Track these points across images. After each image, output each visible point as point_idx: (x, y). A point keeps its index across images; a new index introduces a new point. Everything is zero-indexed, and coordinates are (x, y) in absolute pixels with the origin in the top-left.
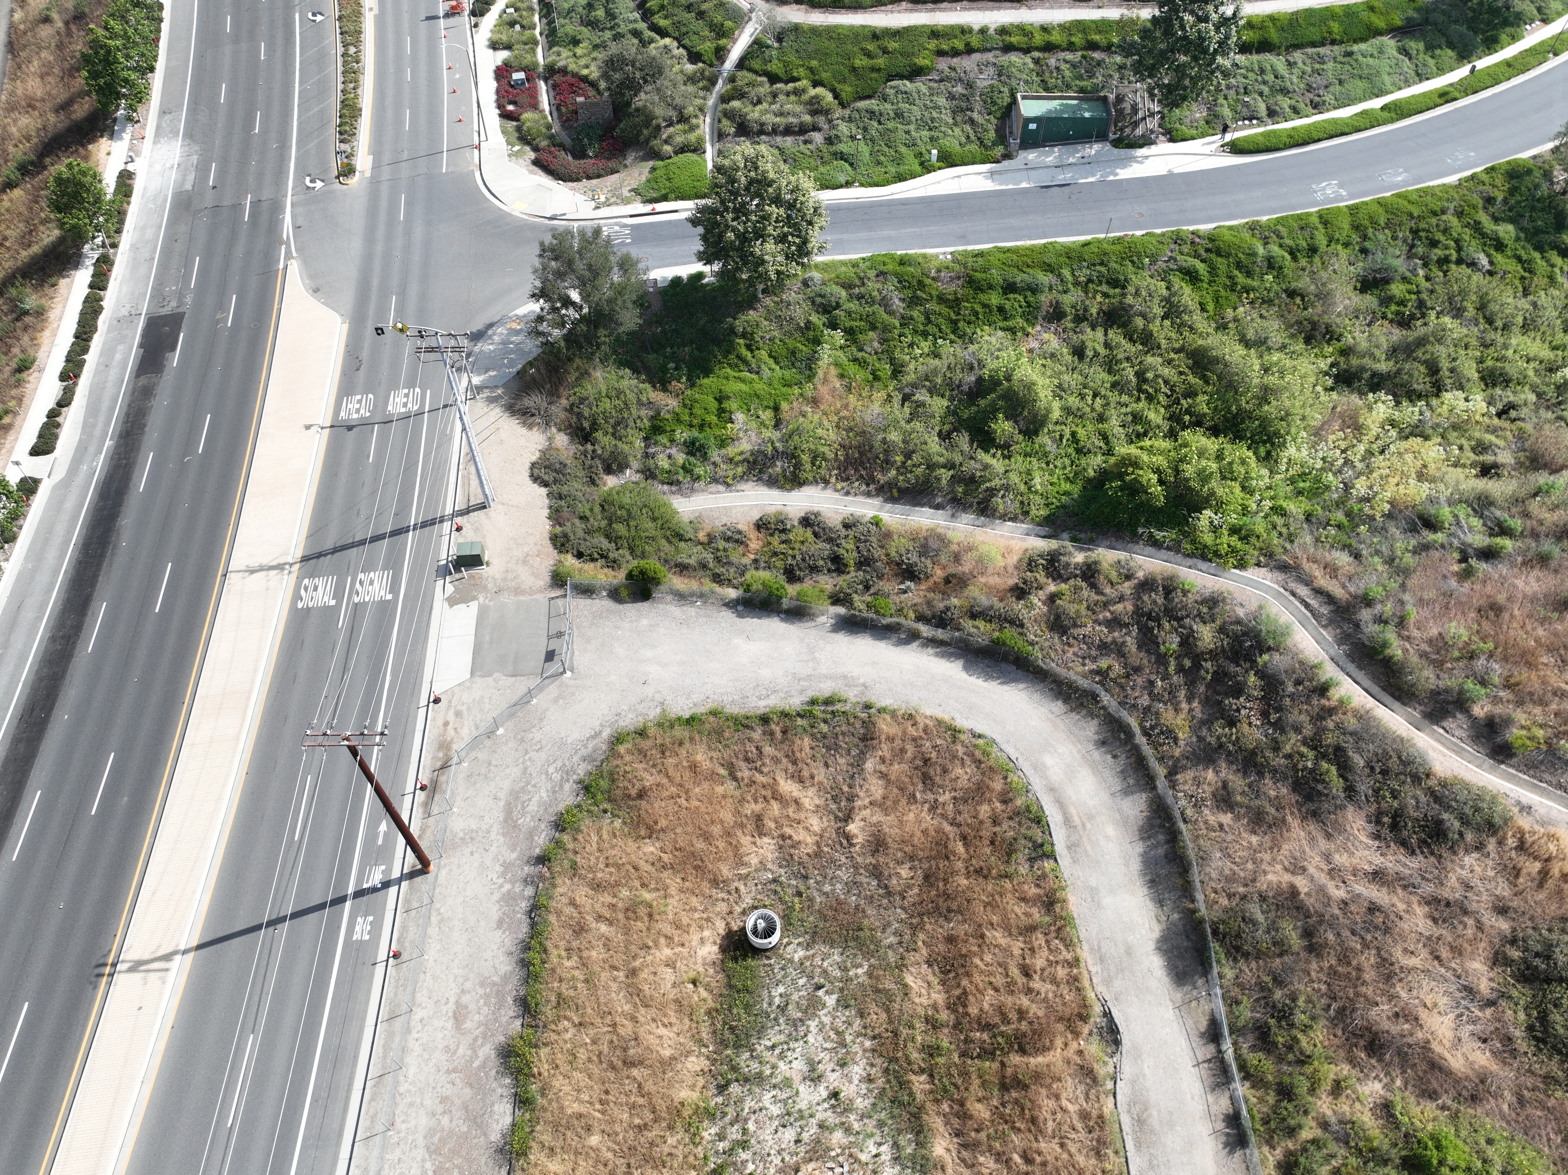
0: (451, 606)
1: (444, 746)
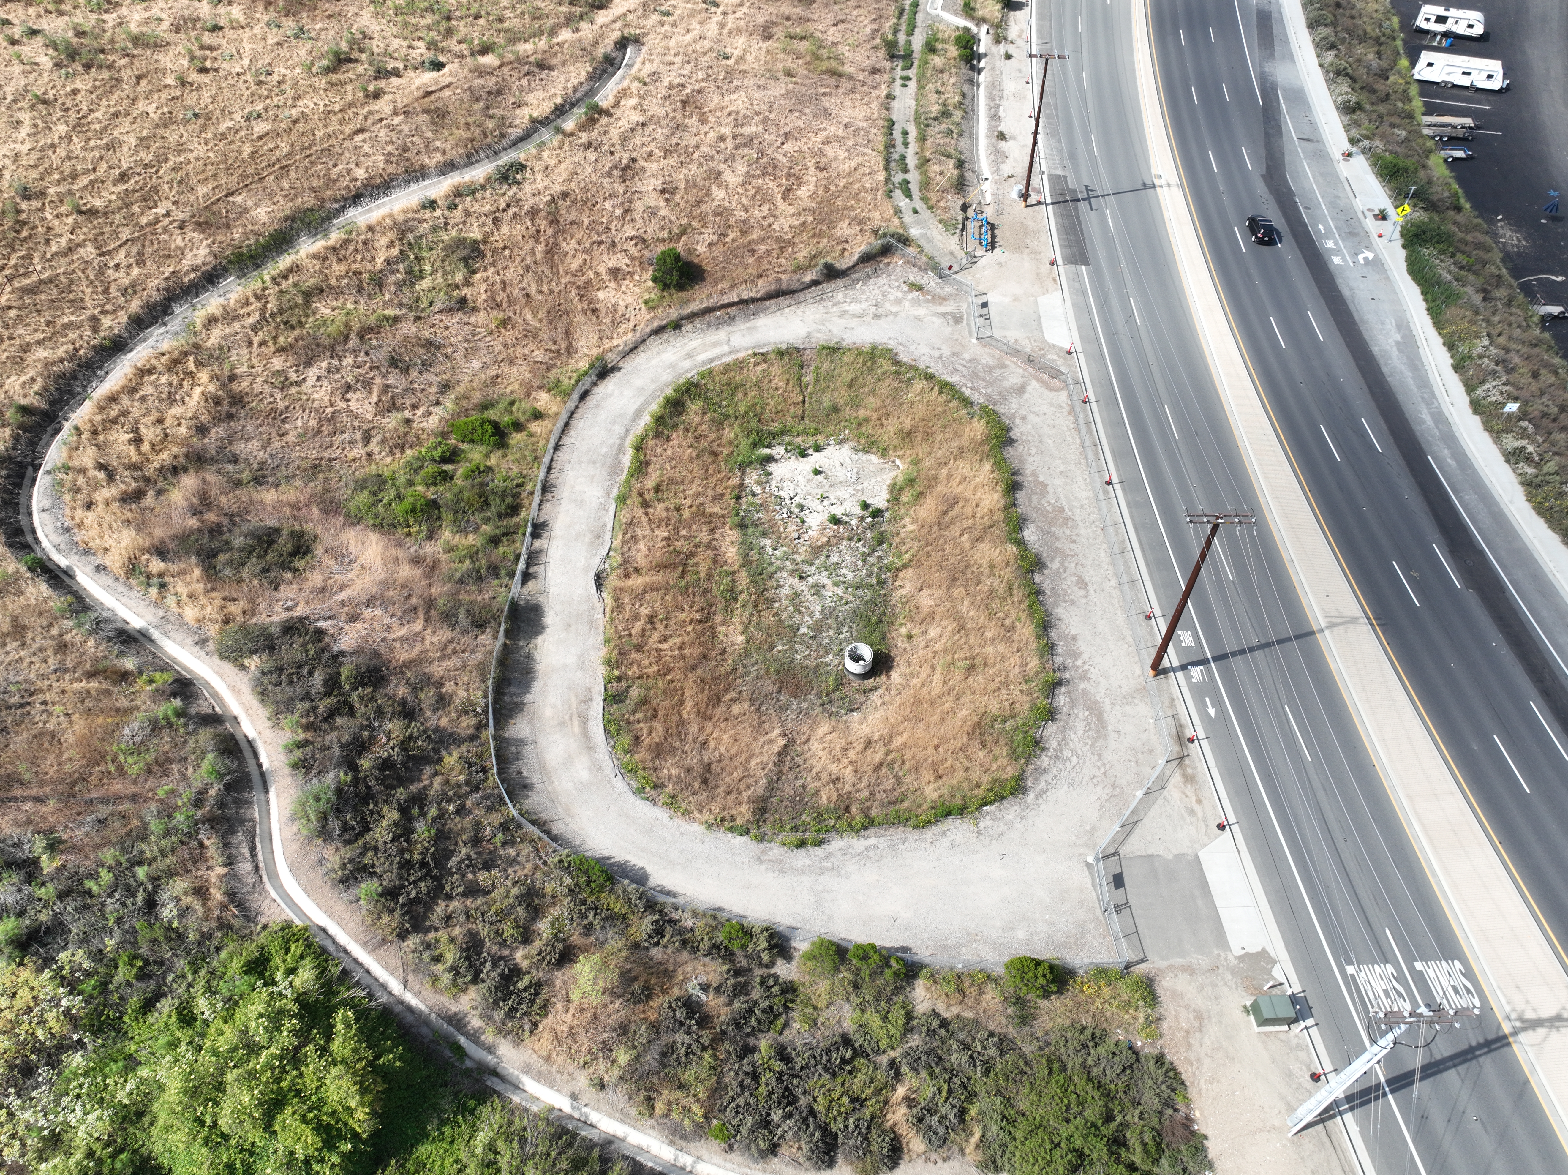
0: (1264, 951)
1: (1189, 779)
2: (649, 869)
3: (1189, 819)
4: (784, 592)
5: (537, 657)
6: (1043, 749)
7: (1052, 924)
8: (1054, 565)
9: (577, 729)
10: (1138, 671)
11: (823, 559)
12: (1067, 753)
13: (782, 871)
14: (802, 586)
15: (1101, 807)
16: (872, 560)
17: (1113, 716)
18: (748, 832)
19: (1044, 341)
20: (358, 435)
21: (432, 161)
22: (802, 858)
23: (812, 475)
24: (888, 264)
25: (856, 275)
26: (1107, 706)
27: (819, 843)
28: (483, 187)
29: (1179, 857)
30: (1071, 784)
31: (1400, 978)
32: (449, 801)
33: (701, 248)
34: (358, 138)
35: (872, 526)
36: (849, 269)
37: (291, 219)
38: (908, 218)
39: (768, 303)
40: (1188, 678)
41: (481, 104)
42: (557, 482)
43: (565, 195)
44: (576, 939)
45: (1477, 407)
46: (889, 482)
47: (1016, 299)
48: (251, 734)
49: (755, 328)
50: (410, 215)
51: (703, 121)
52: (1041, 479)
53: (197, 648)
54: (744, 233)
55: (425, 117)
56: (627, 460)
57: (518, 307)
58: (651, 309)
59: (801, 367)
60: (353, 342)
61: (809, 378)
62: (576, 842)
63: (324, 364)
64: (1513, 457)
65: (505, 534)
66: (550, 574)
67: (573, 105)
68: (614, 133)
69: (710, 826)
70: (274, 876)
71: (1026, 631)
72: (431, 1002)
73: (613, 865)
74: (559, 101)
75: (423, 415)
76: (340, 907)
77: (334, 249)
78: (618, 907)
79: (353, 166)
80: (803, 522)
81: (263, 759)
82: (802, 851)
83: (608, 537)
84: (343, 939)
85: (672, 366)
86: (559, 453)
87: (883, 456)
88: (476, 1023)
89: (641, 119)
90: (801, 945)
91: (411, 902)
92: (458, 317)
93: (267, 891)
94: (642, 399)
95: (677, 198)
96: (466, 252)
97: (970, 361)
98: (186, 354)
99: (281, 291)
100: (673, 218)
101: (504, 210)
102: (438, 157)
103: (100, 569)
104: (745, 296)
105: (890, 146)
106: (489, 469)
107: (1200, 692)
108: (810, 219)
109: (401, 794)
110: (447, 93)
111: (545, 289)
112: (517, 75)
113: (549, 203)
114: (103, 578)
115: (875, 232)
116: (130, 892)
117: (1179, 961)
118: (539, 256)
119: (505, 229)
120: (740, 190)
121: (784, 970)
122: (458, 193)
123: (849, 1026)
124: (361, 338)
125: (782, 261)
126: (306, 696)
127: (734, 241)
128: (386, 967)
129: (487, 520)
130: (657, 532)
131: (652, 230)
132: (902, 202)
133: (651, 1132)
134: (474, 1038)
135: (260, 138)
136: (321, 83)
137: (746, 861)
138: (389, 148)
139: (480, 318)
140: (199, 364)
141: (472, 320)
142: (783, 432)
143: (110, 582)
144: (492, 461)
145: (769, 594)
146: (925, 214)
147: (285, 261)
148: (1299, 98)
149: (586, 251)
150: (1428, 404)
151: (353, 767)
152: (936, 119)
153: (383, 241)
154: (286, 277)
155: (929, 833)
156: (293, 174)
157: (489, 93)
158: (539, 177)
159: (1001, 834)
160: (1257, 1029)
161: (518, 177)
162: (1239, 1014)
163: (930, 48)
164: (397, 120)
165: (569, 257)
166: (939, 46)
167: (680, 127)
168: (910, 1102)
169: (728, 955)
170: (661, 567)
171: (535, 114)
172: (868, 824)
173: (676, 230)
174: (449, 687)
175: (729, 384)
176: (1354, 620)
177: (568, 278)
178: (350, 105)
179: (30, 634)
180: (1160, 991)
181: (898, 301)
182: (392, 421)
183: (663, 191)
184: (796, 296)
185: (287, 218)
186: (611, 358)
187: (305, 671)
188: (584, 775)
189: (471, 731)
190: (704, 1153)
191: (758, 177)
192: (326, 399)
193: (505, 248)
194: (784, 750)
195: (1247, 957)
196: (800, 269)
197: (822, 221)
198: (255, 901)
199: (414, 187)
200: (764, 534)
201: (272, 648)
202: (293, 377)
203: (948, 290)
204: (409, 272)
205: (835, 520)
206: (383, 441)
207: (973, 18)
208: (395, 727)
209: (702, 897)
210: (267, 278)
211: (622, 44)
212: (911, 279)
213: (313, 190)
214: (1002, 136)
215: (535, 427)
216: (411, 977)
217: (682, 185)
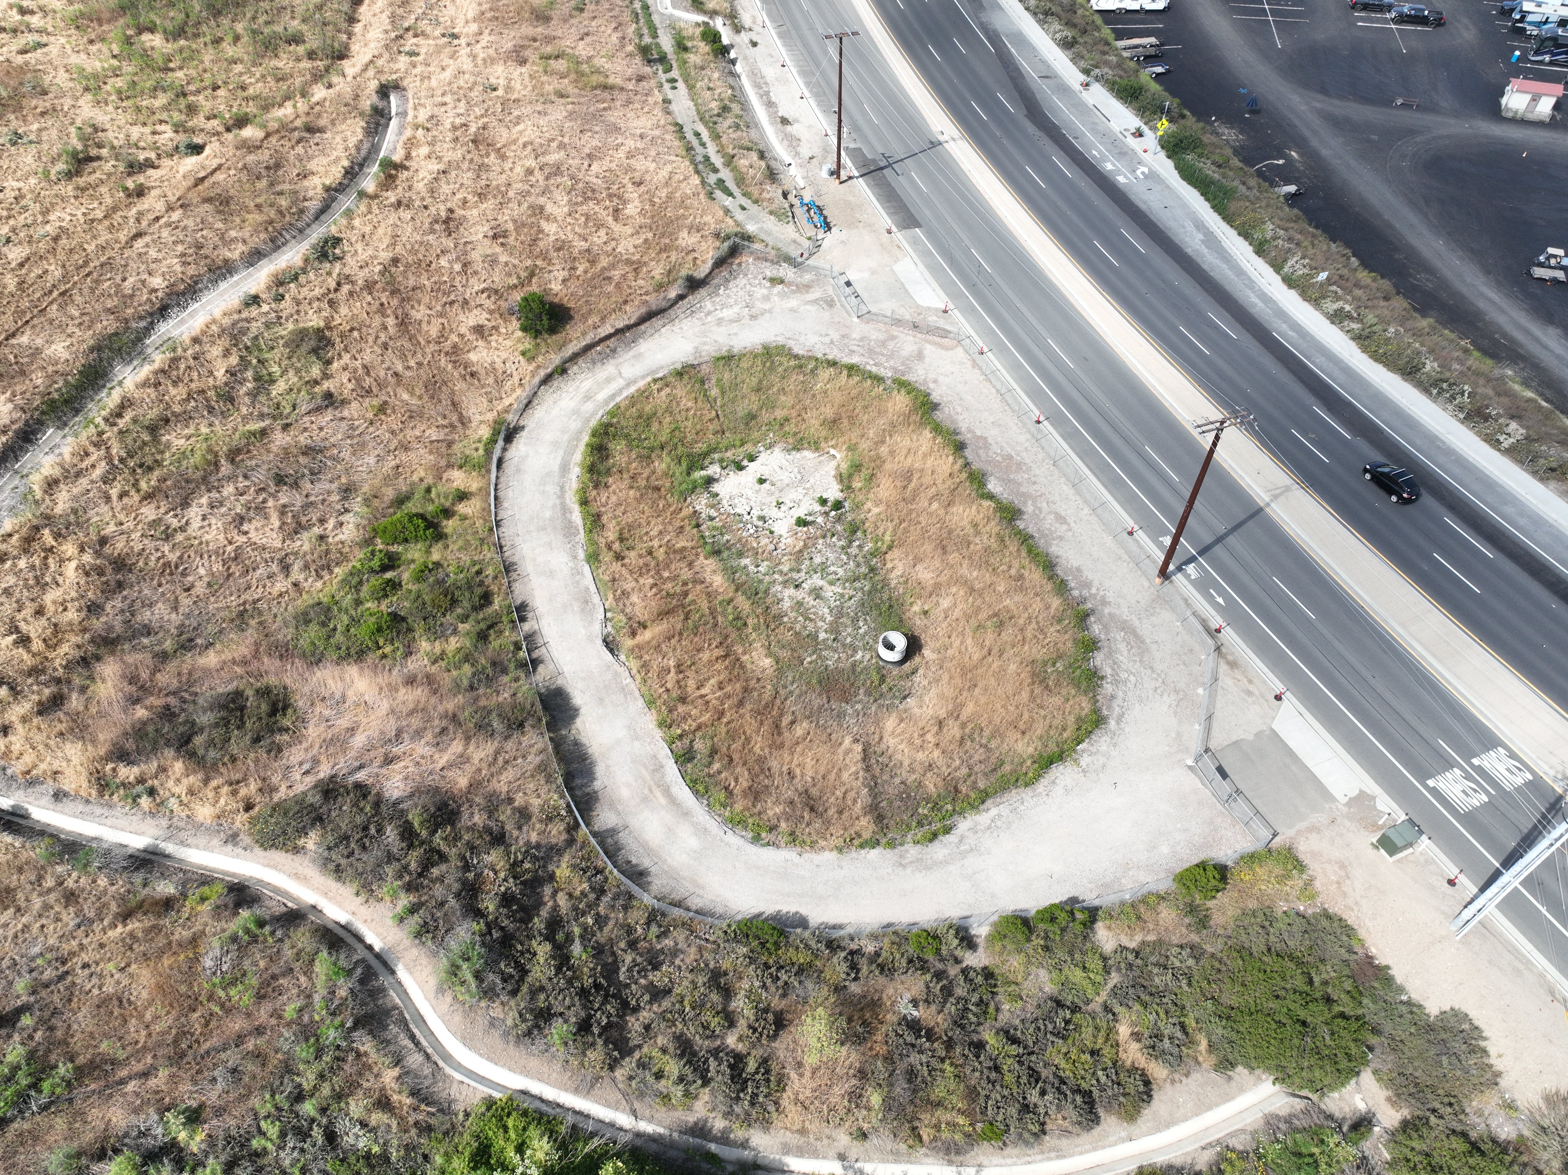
0: (1362, 792)
1: (1233, 665)
2: (804, 911)
3: (1250, 700)
4: (786, 604)
5: (584, 740)
6: (1102, 678)
7: (1186, 830)
8: (1029, 508)
9: (663, 800)
10: (1146, 584)
11: (807, 562)
12: (1123, 675)
13: (928, 868)
14: (800, 595)
15: (1175, 713)
16: (853, 551)
17: (1145, 629)
18: (878, 843)
19: (918, 306)
20: (275, 567)
21: (235, 253)
22: (940, 849)
23: (757, 486)
24: (740, 264)
25: (715, 281)
26: (1137, 623)
27: (948, 830)
28: (304, 271)
29: (1258, 735)
30: (1140, 701)
31: (1468, 777)
32: (584, 914)
33: (556, 287)
34: (139, 244)
35: (839, 519)
36: (707, 276)
37: (97, 348)
38: (740, 216)
39: (643, 327)
40: (1188, 577)
41: (264, 183)
42: (515, 559)
43: (395, 261)
44: (777, 1003)
45: (1290, 282)
46: (833, 473)
47: (874, 272)
48: (342, 917)
49: (640, 355)
50: (236, 317)
51: (503, 157)
52: (979, 433)
53: (230, 847)
54: (593, 262)
55: (207, 207)
56: (577, 516)
57: (389, 389)
58: (531, 360)
59: (703, 382)
60: (226, 468)
61: (714, 392)
62: (719, 910)
63: (204, 500)
64: (1337, 318)
65: (490, 627)
66: (555, 654)
67: (361, 166)
68: (420, 186)
69: (840, 850)
70: (447, 1057)
71: (1035, 575)
72: (667, 1122)
73: (766, 919)
74: (346, 163)
75: (335, 528)
76: (534, 1063)
77: (163, 371)
78: (802, 958)
79: (145, 276)
80: (772, 532)
81: (371, 938)
82: (936, 843)
83: (596, 599)
84: (550, 1093)
85: (576, 412)
86: (502, 529)
87: (817, 449)
88: (719, 1124)
89: (441, 167)
90: (981, 931)
91: (605, 1029)
92: (329, 415)
93: (449, 1076)
94: (561, 453)
95: (511, 240)
96: (313, 343)
97: (862, 339)
98: (37, 529)
99: (121, 432)
100: (516, 262)
101: (336, 290)
102: (241, 248)
103: (59, 796)
104: (620, 325)
105: (689, 149)
106: (438, 565)
107: (1203, 585)
108: (650, 235)
109: (538, 923)
110: (220, 177)
111: (412, 363)
112: (289, 144)
113: (382, 273)
114: (68, 805)
115: (717, 235)
116: (303, 1134)
117: (1302, 825)
118: (392, 330)
119: (344, 310)
120: (569, 220)
121: (974, 960)
122: (279, 282)
123: (1050, 988)
124: (232, 461)
125: (641, 282)
126: (390, 858)
127: (586, 272)
128: (608, 1105)
129: (464, 618)
130: (642, 581)
131: (498, 279)
132: (728, 202)
133: (926, 1160)
134: (724, 1139)
135: (21, 265)
136: (68, 189)
137: (890, 870)
138: (180, 248)
139: (353, 410)
140: (57, 536)
141: (346, 413)
142: (712, 450)
143: (81, 807)
144: (436, 556)
145: (774, 610)
146: (753, 209)
147: (111, 399)
148: (1021, 39)
149: (441, 315)
150: (1252, 288)
151: (478, 914)
152: (719, 115)
153: (216, 351)
154: (120, 415)
155: (1041, 786)
156: (78, 299)
157: (268, 168)
158: (359, 247)
159: (1104, 766)
160: (1391, 860)
161: (337, 251)
162: (1371, 852)
163: (682, 47)
164: (176, 216)
165: (424, 326)
166: (689, 44)
167: (482, 168)
168: (1136, 1036)
169: (923, 966)
170: (664, 614)
171: (328, 183)
172: (984, 796)
173: (523, 275)
174: (519, 800)
175: (640, 417)
176: (1287, 489)
177: (433, 347)
178: (115, 209)
179: (20, 896)
180: (1301, 857)
181: (767, 298)
182: (305, 542)
183: (495, 237)
184: (666, 314)
185: (92, 349)
186: (511, 418)
187: (373, 831)
188: (693, 842)
189: (564, 836)
190: (982, 1159)
191: (582, 203)
192: (221, 537)
193: (352, 330)
194: (866, 755)
195: (1351, 802)
196: (660, 287)
197: (663, 235)
198: (441, 1091)
199: (223, 285)
200: (740, 554)
201: (319, 819)
202: (175, 523)
203: (808, 277)
204: (258, 378)
205: (801, 522)
206: (306, 567)
207: (705, 12)
208: (494, 857)
209: (868, 920)
210: (99, 420)
211: (384, 91)
212: (769, 274)
213: (111, 312)
214: (785, 121)
215: (463, 508)
216: (637, 1105)
217: (510, 226)
